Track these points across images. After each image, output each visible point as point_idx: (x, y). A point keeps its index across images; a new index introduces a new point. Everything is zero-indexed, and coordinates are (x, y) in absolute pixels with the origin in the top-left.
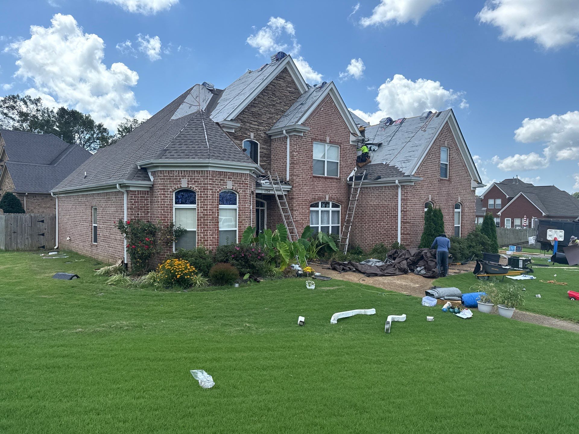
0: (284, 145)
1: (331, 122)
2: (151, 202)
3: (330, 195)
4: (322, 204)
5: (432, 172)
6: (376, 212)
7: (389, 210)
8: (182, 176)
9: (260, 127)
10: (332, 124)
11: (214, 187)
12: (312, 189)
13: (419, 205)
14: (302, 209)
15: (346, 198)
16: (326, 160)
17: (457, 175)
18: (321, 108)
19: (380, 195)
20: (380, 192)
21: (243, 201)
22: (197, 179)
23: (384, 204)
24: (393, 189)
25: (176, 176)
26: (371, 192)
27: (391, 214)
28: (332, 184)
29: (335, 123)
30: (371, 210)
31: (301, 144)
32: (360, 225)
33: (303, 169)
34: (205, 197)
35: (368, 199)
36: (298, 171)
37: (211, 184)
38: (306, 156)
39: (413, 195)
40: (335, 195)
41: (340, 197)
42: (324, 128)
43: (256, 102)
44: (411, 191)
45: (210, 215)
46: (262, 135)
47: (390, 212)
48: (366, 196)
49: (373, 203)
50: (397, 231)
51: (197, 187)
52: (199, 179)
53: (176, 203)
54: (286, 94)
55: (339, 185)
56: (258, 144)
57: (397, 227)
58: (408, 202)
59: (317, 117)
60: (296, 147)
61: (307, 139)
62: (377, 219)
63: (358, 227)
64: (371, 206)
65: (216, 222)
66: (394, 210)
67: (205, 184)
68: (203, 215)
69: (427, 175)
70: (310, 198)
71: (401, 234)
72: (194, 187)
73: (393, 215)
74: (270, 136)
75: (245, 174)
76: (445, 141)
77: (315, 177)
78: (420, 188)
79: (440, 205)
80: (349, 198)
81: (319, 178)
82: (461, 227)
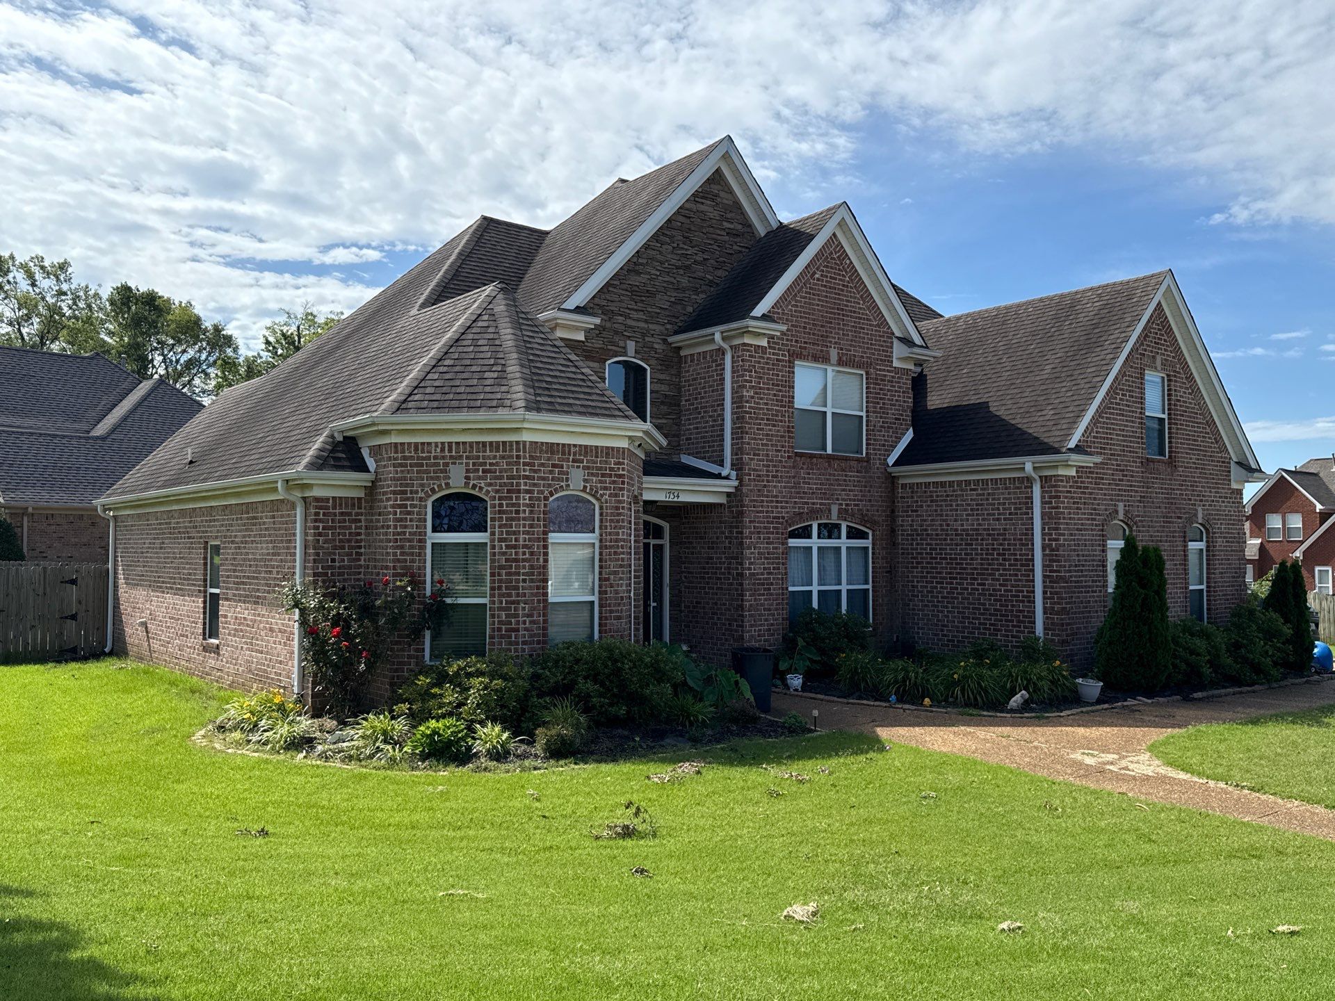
0: (716, 370)
1: (843, 310)
2: (367, 528)
3: (841, 504)
4: (819, 529)
5: (1125, 441)
6: (972, 549)
7: (1009, 545)
8: (451, 457)
9: (651, 326)
10: (843, 315)
11: (535, 485)
12: (792, 487)
13: (1092, 530)
14: (767, 543)
15: (884, 511)
16: (829, 411)
17: (1191, 449)
18: (814, 273)
19: (982, 505)
20: (980, 495)
21: (611, 521)
22: (491, 464)
23: (993, 530)
24: (1018, 488)
25: (435, 458)
26: (956, 496)
27: (1015, 555)
28: (846, 476)
29: (851, 311)
30: (957, 545)
31: (763, 368)
32: (926, 587)
33: (768, 435)
34: (511, 512)
35: (947, 515)
36: (755, 439)
37: (526, 477)
38: (777, 400)
39: (1074, 503)
40: (855, 505)
41: (868, 510)
42: (822, 326)
43: (640, 261)
44: (1070, 492)
45: (524, 560)
46: (656, 346)
47: (1010, 550)
48: (941, 506)
49: (962, 525)
50: (1034, 602)
51: (490, 485)
52: (497, 464)
53: (434, 530)
54: (719, 237)
55: (864, 477)
56: (645, 370)
57: (1034, 592)
58: (1062, 524)
59: (805, 298)
60: (750, 376)
61: (778, 354)
62: (976, 569)
63: (922, 592)
64: (956, 535)
65: (539, 581)
66: (1023, 545)
67: (513, 477)
68: (507, 560)
69: (1111, 449)
70: (787, 513)
71: (1045, 613)
72: (483, 485)
73: (1021, 560)
74: (679, 348)
75: (618, 449)
76: (1157, 356)
77: (801, 456)
78: (1091, 483)
79: (1148, 531)
80: (893, 512)
81: (811, 457)
82: (1207, 591)
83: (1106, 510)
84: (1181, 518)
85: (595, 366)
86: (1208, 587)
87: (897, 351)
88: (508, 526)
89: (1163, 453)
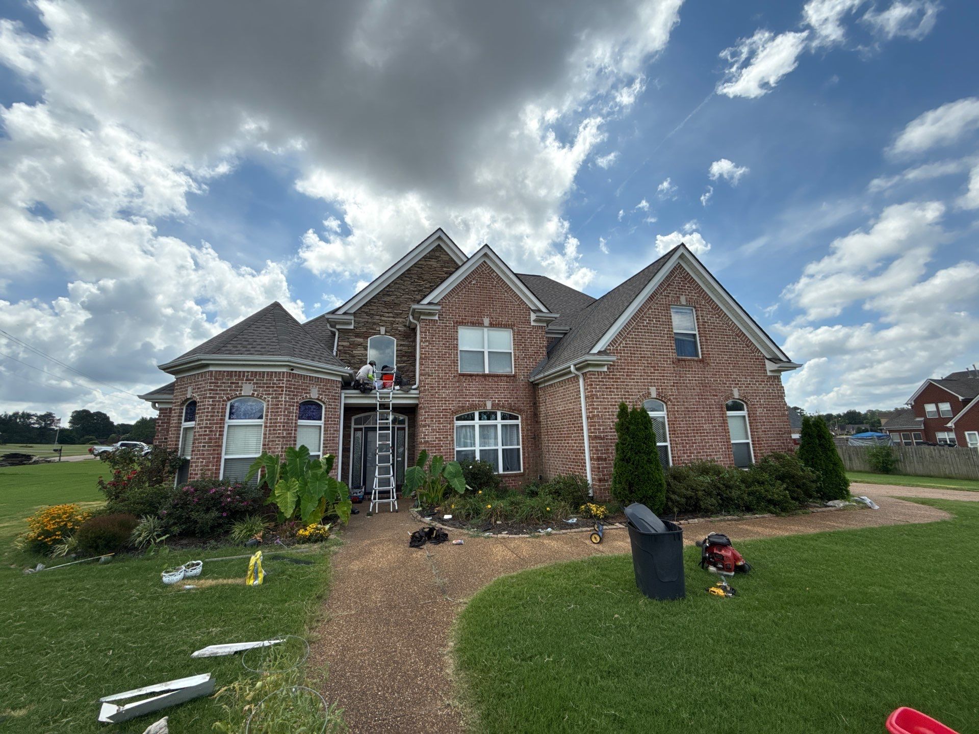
1: (492, 298)
3: (494, 401)
4: (479, 415)
5: (655, 348)
6: (563, 422)
9: (397, 319)
10: (493, 301)
11: (217, 394)
12: (457, 393)
14: (438, 424)
15: (528, 404)
16: (486, 351)
17: (721, 352)
18: (472, 281)
25: (185, 384)
28: (498, 385)
29: (498, 299)
31: (435, 331)
33: (438, 365)
34: (203, 409)
35: (554, 403)
36: (429, 368)
37: (212, 390)
38: (445, 347)
39: (606, 388)
40: (505, 401)
41: (515, 404)
42: (477, 307)
43: (390, 289)
44: (602, 381)
45: (205, 435)
46: (399, 329)
49: (560, 408)
50: (585, 453)
52: (202, 384)
55: (512, 385)
56: (394, 340)
57: (585, 447)
59: (465, 294)
60: (425, 335)
61: (446, 323)
64: (558, 414)
65: (216, 446)
67: (205, 391)
68: (199, 435)
70: (454, 406)
71: (591, 460)
72: (197, 396)
75: (280, 373)
76: (681, 297)
77: (463, 375)
78: (623, 375)
79: (683, 405)
80: (535, 404)
81: (471, 375)
82: (753, 444)
83: (639, 392)
84: (717, 396)
85: (360, 340)
86: (753, 441)
87: (533, 316)
88: (201, 417)
89: (697, 355)
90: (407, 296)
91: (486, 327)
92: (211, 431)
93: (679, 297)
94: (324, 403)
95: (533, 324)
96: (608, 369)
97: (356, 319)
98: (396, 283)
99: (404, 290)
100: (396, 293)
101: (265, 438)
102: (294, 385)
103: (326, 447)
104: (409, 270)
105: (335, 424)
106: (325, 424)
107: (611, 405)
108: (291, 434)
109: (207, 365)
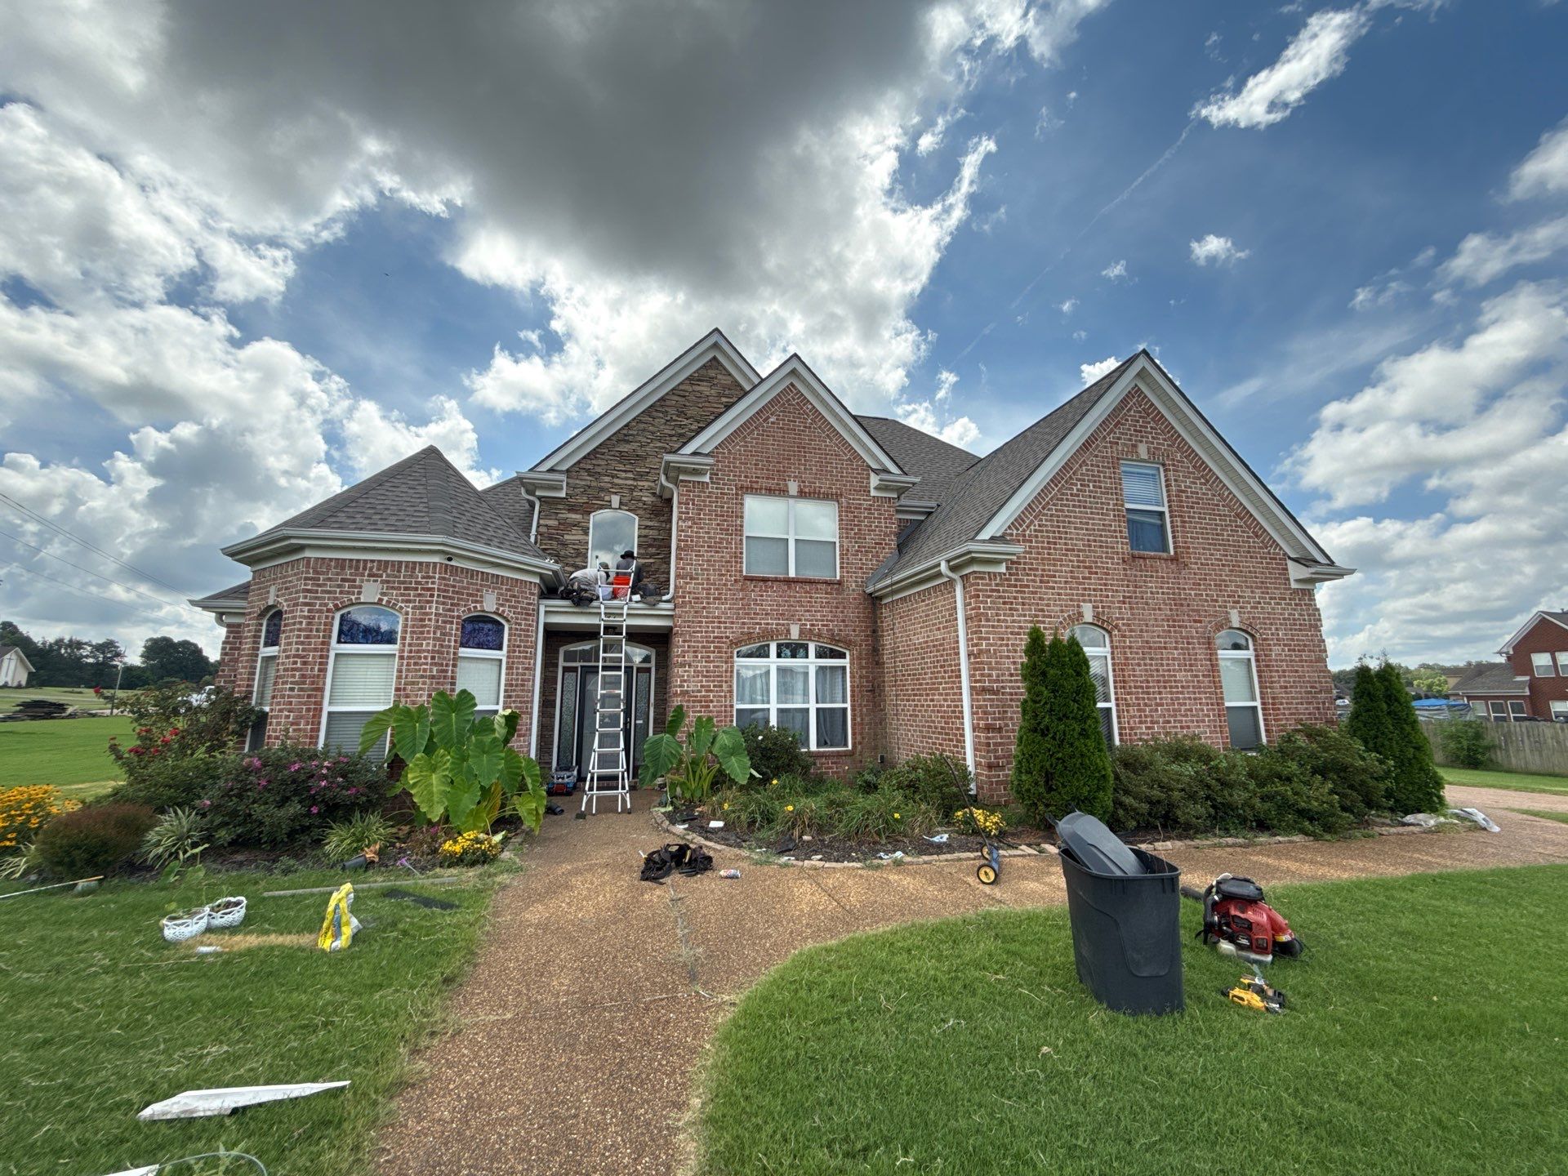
1: (804, 447)
3: (804, 625)
4: (778, 649)
5: (1090, 535)
8: (273, 579)
10: (805, 452)
11: (317, 598)
12: (740, 609)
14: (706, 662)
15: (862, 631)
16: (792, 538)
17: (1210, 544)
19: (929, 615)
20: (927, 605)
21: (412, 632)
22: (289, 582)
23: (936, 640)
25: (267, 581)
26: (914, 609)
28: (811, 597)
29: (815, 449)
31: (704, 501)
33: (709, 561)
34: (292, 624)
35: (909, 630)
36: (693, 565)
37: (307, 590)
38: (721, 530)
39: (1005, 603)
40: (823, 625)
41: (840, 630)
42: (778, 462)
43: (629, 432)
44: (996, 590)
45: (294, 670)
46: (644, 499)
48: (906, 621)
49: (918, 639)
50: (964, 718)
51: (286, 600)
52: (292, 581)
55: (835, 598)
56: (634, 519)
57: (963, 706)
59: (757, 439)
60: (687, 509)
61: (723, 489)
67: (297, 592)
68: (284, 670)
70: (733, 632)
71: (974, 730)
72: (283, 601)
75: (428, 564)
76: (1140, 444)
77: (752, 579)
78: (1034, 581)
79: (1141, 637)
80: (874, 631)
81: (765, 580)
82: (1263, 709)
83: (1062, 611)
84: (1200, 622)
85: (578, 517)
86: (1263, 704)
87: (874, 480)
88: (288, 637)
89: (1165, 549)
90: (659, 444)
91: (793, 497)
92: (305, 663)
93: (1134, 446)
94: (508, 621)
95: (873, 493)
96: (1007, 568)
97: (571, 481)
98: (641, 422)
99: (653, 433)
100: (639, 438)
101: (399, 677)
102: (454, 586)
103: (510, 697)
104: (662, 399)
105: (526, 658)
106: (508, 657)
107: (1012, 633)
108: (447, 671)
109: (302, 548)
